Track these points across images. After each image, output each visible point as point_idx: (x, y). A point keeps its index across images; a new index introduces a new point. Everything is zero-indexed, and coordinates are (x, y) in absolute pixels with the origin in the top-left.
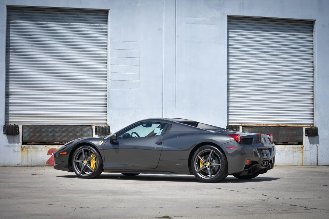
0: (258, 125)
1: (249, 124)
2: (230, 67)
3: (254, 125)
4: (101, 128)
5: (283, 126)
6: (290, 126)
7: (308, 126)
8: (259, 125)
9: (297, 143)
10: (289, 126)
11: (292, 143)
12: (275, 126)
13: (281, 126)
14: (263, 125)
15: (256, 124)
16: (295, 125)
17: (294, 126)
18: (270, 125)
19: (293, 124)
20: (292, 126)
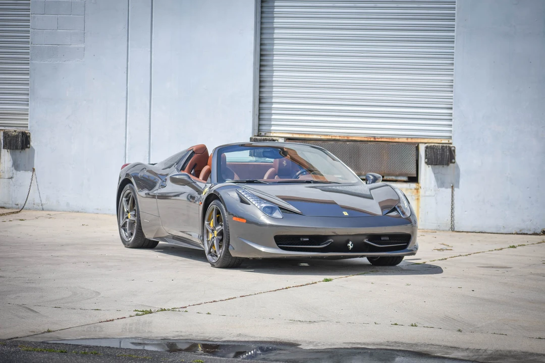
0: (328, 137)
1: (309, 134)
2: (275, 15)
3: (319, 137)
4: (9, 135)
5: (383, 140)
6: (401, 140)
7: (443, 142)
8: (330, 137)
9: (405, 179)
10: (397, 140)
11: (394, 178)
12: (366, 139)
13: (380, 140)
14: (338, 138)
15: (325, 135)
16: (412, 138)
17: (410, 140)
18: (354, 138)
19: (407, 137)
20: (405, 140)
